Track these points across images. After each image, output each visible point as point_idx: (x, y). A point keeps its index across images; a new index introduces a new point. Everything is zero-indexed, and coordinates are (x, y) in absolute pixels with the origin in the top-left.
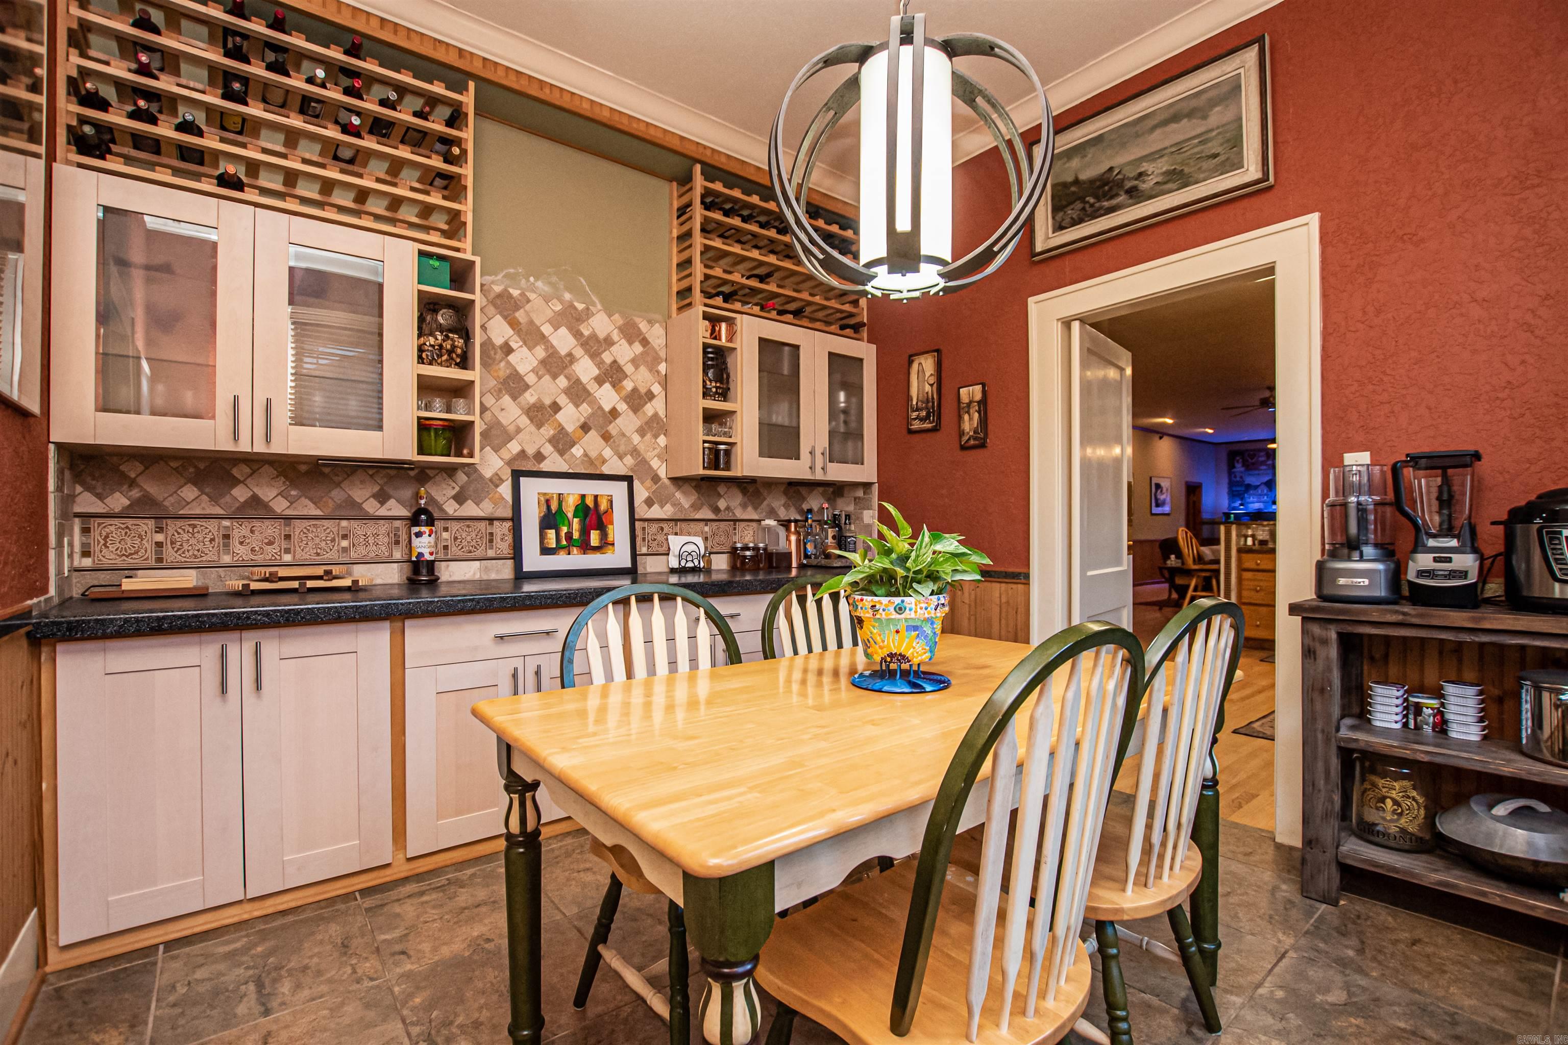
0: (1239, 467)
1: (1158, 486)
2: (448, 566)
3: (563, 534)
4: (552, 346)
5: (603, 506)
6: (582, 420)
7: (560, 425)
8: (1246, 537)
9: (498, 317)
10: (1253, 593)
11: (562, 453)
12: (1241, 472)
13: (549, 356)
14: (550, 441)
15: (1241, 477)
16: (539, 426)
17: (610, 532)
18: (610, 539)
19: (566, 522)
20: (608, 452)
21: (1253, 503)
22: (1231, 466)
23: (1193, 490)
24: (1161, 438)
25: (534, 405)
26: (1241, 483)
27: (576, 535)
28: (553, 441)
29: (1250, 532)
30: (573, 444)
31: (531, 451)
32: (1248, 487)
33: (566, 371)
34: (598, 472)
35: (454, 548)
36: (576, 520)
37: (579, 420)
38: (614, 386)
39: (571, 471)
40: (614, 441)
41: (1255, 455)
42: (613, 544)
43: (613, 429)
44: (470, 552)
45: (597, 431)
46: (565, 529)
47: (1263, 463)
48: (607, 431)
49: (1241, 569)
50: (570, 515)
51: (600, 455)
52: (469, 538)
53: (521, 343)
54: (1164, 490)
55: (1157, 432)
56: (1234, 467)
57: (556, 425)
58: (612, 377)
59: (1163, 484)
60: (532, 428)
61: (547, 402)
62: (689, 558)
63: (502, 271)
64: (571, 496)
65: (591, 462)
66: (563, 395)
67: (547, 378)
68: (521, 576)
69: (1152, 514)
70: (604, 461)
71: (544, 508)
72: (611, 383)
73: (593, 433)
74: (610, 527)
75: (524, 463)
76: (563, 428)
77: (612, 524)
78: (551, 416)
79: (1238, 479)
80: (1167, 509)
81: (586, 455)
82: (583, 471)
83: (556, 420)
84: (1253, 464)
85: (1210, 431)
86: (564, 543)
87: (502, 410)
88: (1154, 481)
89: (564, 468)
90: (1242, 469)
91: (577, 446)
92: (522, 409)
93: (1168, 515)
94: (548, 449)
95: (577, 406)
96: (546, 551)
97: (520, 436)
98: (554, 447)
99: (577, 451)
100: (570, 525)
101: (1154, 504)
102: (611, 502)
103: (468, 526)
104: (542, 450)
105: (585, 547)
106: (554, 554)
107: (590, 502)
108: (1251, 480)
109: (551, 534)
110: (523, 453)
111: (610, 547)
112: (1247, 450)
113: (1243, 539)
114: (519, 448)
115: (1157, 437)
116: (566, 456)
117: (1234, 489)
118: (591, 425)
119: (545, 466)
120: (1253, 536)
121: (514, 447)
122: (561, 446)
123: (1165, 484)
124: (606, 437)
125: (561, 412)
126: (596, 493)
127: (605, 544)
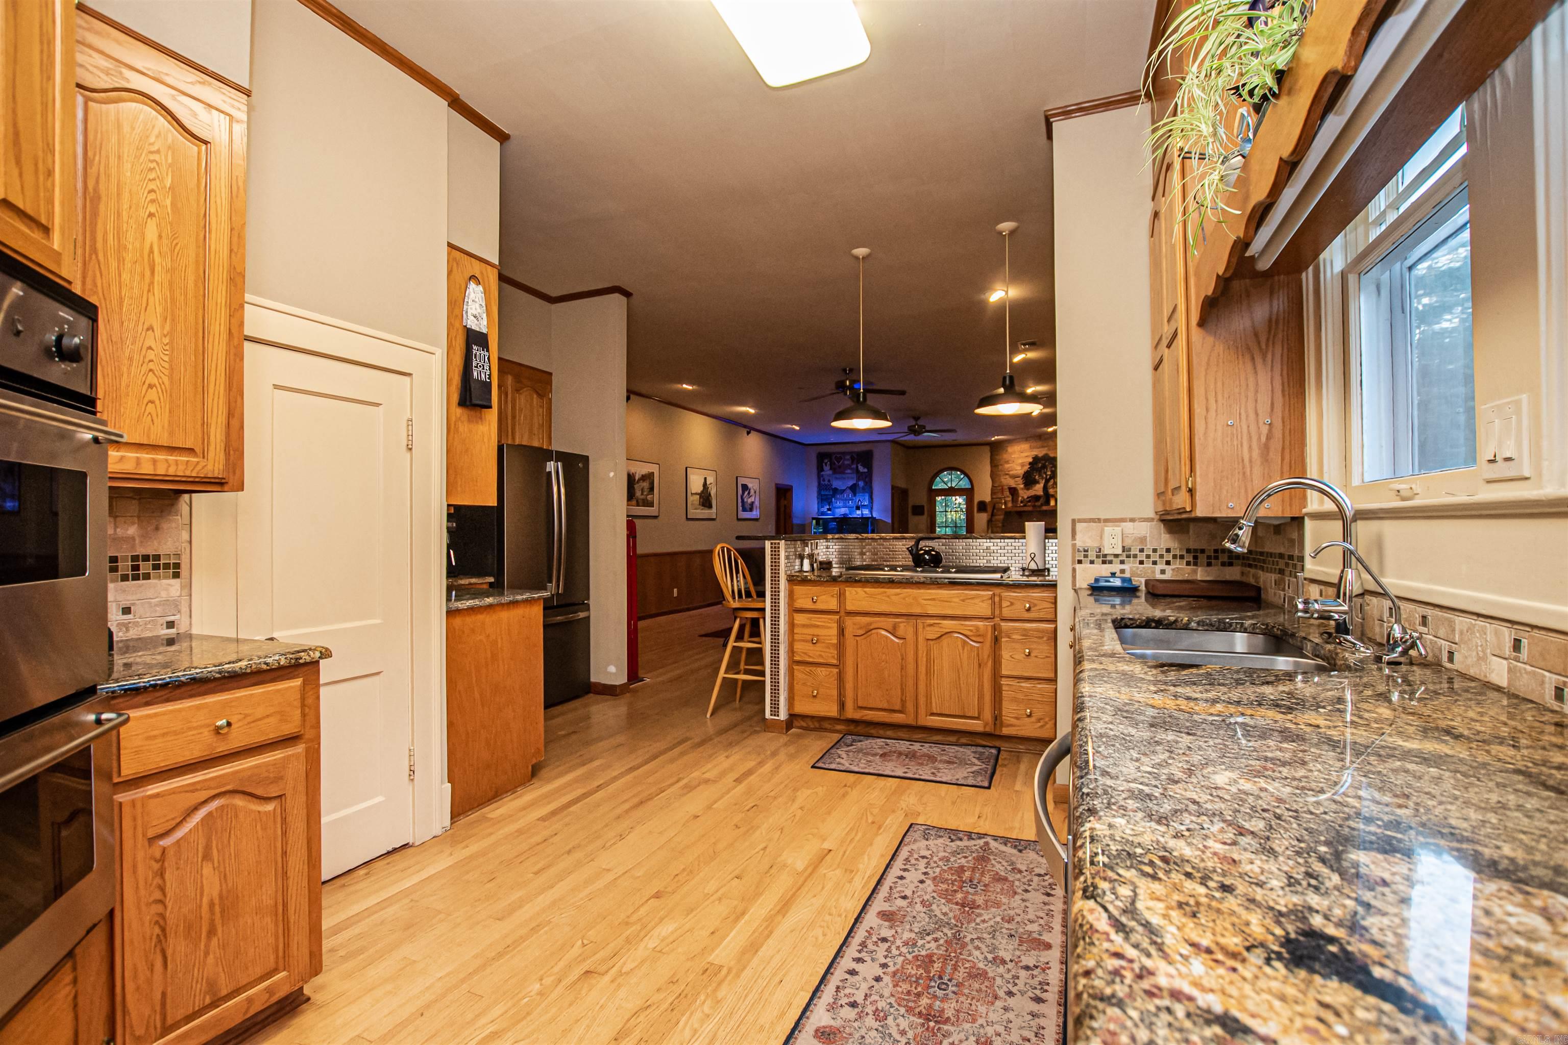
0: (827, 471)
1: (745, 487)
8: (801, 558)
10: (809, 646)
12: (829, 475)
15: (829, 481)
21: (839, 507)
22: (820, 469)
23: (783, 493)
24: (748, 433)
26: (828, 487)
29: (807, 550)
32: (836, 491)
41: (841, 458)
47: (849, 467)
49: (794, 610)
54: (752, 492)
55: (745, 427)
56: (822, 470)
59: (750, 485)
69: (738, 520)
79: (826, 482)
80: (755, 514)
84: (840, 467)
85: (797, 428)
88: (742, 481)
90: (830, 472)
93: (756, 520)
101: (740, 508)
108: (836, 484)
112: (834, 453)
113: (798, 562)
115: (745, 431)
117: (823, 493)
120: (811, 556)
123: (753, 485)
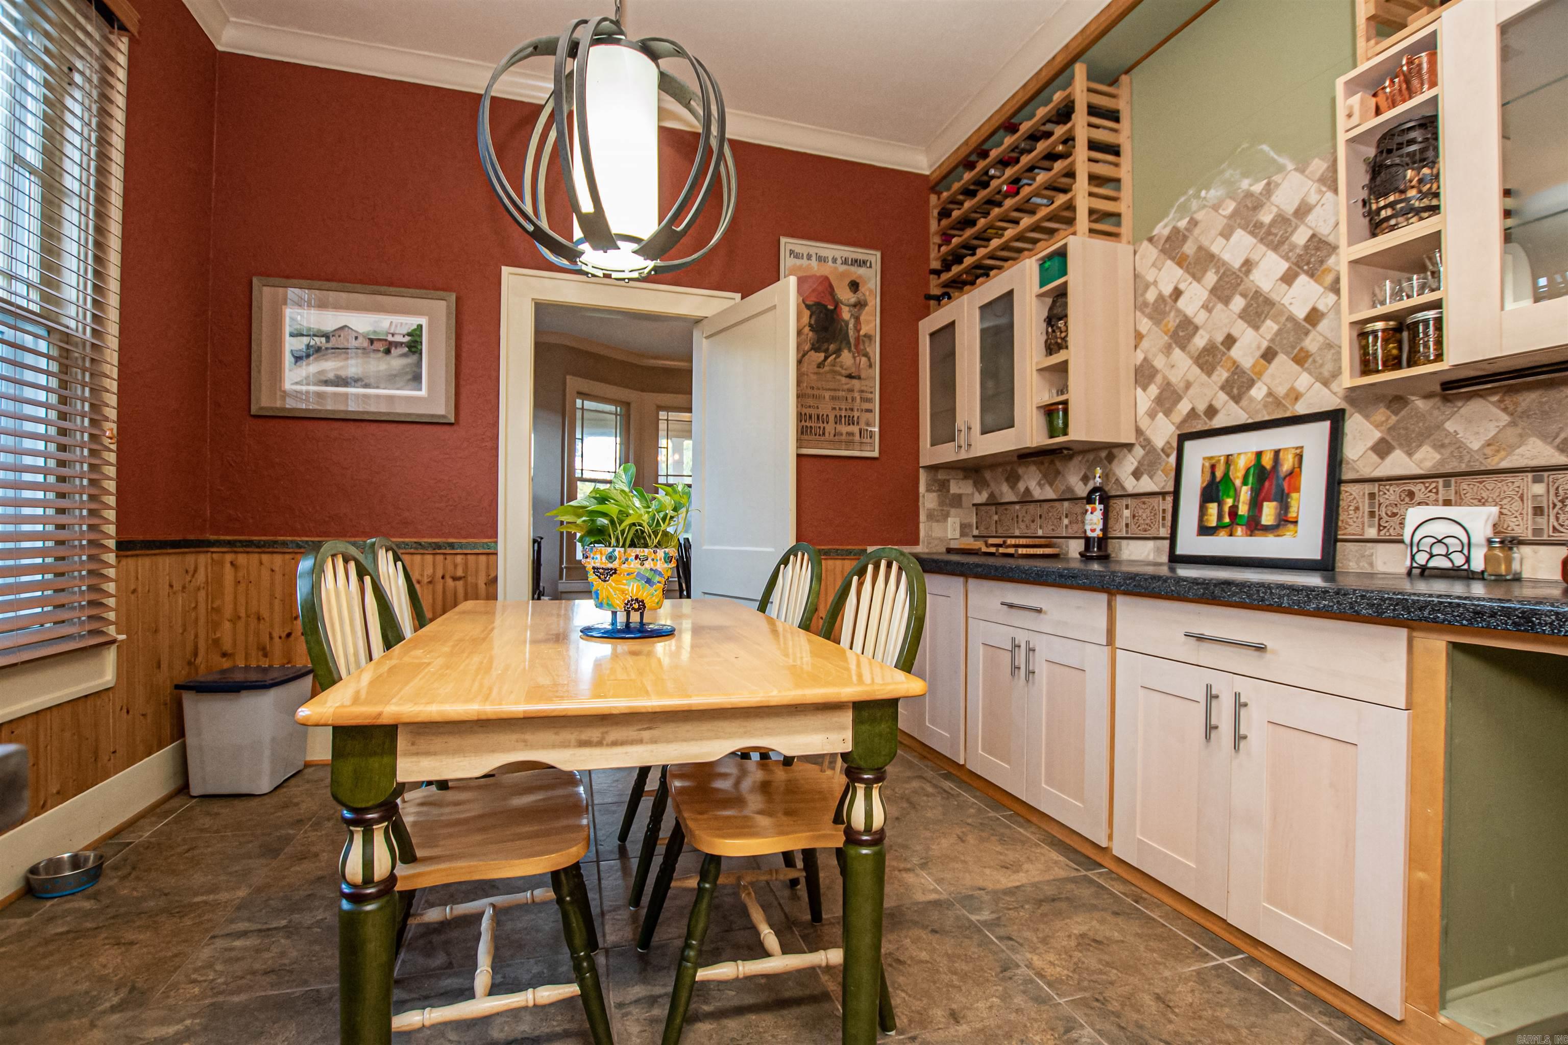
2: (1128, 544)
3: (1226, 509)
4: (1224, 263)
5: (1287, 465)
6: (1265, 344)
7: (1234, 362)
9: (1169, 263)
11: (1237, 399)
13: (1220, 279)
14: (1222, 388)
16: (1209, 374)
17: (1293, 503)
18: (1292, 514)
19: (1232, 493)
20: (1304, 381)
25: (1205, 349)
27: (1243, 510)
28: (1226, 387)
30: (1251, 383)
31: (1201, 407)
33: (1241, 287)
34: (1288, 414)
35: (1133, 526)
36: (1245, 489)
37: (1259, 347)
38: (1312, 276)
39: (1250, 421)
40: (1314, 361)
42: (1295, 522)
43: (1312, 343)
44: (1145, 530)
45: (1287, 354)
46: (1229, 502)
48: (1302, 349)
50: (1238, 482)
51: (1292, 389)
52: (1144, 516)
53: (1190, 279)
57: (1229, 364)
58: (1308, 263)
60: (1204, 377)
61: (1219, 338)
62: (1439, 549)
63: (1172, 206)
64: (1242, 457)
65: (1278, 403)
66: (1240, 321)
67: (1220, 306)
68: (1175, 559)
70: (1297, 397)
71: (1208, 477)
72: (1307, 273)
73: (1281, 358)
74: (1294, 495)
75: (1194, 423)
76: (1238, 367)
77: (1297, 490)
78: (1224, 354)
81: (1270, 394)
82: (1267, 418)
83: (1230, 358)
86: (1227, 520)
87: (1173, 366)
89: (1243, 418)
91: (1259, 384)
92: (1191, 358)
94: (1221, 399)
95: (1256, 328)
96: (1204, 530)
97: (1191, 392)
98: (1228, 394)
99: (1258, 392)
100: (1237, 497)
102: (1300, 457)
103: (1144, 503)
104: (1214, 403)
105: (1254, 526)
106: (1212, 535)
107: (1267, 462)
109: (1213, 508)
110: (1193, 414)
111: (1291, 526)
114: (1190, 407)
116: (1244, 402)
118: (1277, 349)
119: (1218, 422)
121: (1184, 407)
122: (1235, 391)
124: (1301, 359)
125: (1237, 344)
126: (1277, 447)
127: (1285, 521)
